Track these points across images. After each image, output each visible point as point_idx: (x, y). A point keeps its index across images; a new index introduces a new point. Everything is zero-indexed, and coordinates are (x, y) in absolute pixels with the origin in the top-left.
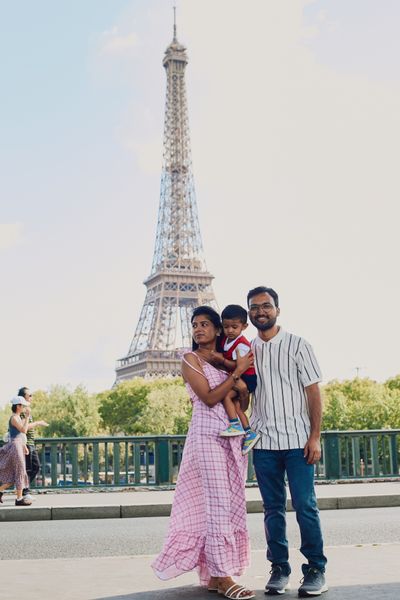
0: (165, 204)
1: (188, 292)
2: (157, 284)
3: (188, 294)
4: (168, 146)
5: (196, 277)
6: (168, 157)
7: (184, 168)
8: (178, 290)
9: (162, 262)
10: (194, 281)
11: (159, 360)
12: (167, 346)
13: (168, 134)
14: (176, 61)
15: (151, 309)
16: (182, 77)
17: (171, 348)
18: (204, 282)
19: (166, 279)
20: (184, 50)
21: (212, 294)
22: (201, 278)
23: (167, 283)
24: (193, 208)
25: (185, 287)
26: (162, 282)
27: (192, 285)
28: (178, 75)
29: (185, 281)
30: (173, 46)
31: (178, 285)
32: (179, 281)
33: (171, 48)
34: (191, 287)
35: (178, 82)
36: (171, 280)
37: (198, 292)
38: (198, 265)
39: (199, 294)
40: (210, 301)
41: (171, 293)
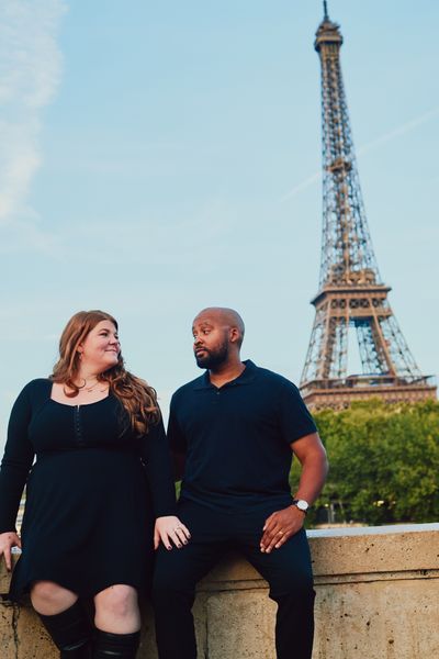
0: (328, 209)
1: (360, 308)
2: (323, 303)
3: (360, 312)
4: (327, 141)
5: (369, 291)
6: (328, 154)
7: (346, 164)
8: (348, 308)
9: (328, 276)
10: (367, 296)
11: (327, 391)
12: (340, 373)
13: (327, 128)
14: (328, 43)
15: (319, 331)
16: (337, 60)
17: (343, 376)
18: (378, 296)
19: (333, 296)
20: (338, 27)
21: (389, 310)
22: (375, 291)
23: (334, 301)
24: (361, 210)
25: (355, 304)
26: (329, 299)
27: (365, 300)
28: (332, 58)
29: (356, 296)
30: (325, 26)
31: (348, 301)
32: (348, 297)
33: (321, 27)
34: (363, 303)
35: (333, 66)
36: (339, 297)
37: (372, 308)
38: (370, 276)
39: (373, 311)
40: (387, 317)
41: (339, 312)
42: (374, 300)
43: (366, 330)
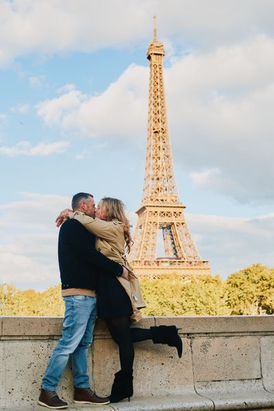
1: (166, 217)
2: (143, 213)
3: (168, 220)
4: (151, 114)
5: (172, 207)
6: (152, 122)
7: (162, 129)
8: (159, 217)
9: (148, 197)
10: (170, 210)
11: (143, 267)
12: (151, 256)
13: (151, 106)
14: (155, 54)
16: (160, 65)
18: (178, 210)
20: (162, 46)
21: (184, 220)
22: (175, 207)
23: (151, 212)
25: (163, 215)
26: (148, 209)
27: (169, 212)
28: (157, 64)
29: (163, 210)
31: (159, 212)
32: (159, 210)
33: (152, 45)
34: (167, 214)
35: (158, 69)
36: (154, 210)
37: (174, 217)
38: (174, 198)
39: (173, 220)
40: (183, 224)
41: (153, 219)
42: (175, 213)
43: (168, 231)
